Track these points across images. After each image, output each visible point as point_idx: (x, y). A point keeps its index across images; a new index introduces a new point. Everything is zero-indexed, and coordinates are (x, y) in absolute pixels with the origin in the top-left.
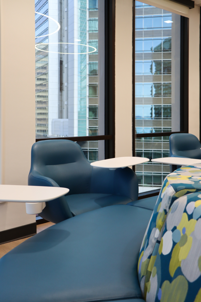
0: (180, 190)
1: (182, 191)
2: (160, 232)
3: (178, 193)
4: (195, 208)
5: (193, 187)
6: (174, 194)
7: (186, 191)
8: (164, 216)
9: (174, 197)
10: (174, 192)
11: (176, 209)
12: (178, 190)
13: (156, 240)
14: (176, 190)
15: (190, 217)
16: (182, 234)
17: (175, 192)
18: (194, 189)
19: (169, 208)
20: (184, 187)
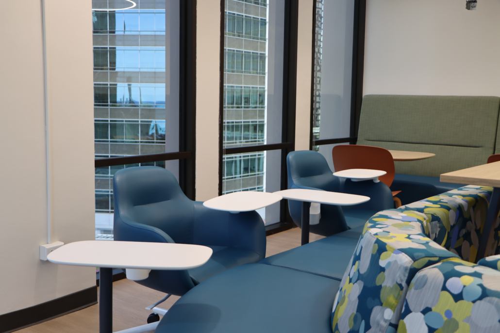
0: (420, 259)
1: (421, 260)
2: (394, 312)
3: (416, 262)
4: (464, 286)
5: (434, 254)
6: (411, 264)
7: (427, 259)
8: (400, 292)
9: (412, 267)
10: (411, 261)
11: (424, 285)
12: (416, 259)
13: (388, 323)
14: (414, 259)
15: (458, 297)
16: (445, 319)
17: (413, 262)
18: (436, 257)
19: (408, 282)
20: (423, 255)
